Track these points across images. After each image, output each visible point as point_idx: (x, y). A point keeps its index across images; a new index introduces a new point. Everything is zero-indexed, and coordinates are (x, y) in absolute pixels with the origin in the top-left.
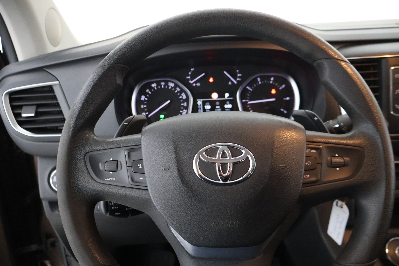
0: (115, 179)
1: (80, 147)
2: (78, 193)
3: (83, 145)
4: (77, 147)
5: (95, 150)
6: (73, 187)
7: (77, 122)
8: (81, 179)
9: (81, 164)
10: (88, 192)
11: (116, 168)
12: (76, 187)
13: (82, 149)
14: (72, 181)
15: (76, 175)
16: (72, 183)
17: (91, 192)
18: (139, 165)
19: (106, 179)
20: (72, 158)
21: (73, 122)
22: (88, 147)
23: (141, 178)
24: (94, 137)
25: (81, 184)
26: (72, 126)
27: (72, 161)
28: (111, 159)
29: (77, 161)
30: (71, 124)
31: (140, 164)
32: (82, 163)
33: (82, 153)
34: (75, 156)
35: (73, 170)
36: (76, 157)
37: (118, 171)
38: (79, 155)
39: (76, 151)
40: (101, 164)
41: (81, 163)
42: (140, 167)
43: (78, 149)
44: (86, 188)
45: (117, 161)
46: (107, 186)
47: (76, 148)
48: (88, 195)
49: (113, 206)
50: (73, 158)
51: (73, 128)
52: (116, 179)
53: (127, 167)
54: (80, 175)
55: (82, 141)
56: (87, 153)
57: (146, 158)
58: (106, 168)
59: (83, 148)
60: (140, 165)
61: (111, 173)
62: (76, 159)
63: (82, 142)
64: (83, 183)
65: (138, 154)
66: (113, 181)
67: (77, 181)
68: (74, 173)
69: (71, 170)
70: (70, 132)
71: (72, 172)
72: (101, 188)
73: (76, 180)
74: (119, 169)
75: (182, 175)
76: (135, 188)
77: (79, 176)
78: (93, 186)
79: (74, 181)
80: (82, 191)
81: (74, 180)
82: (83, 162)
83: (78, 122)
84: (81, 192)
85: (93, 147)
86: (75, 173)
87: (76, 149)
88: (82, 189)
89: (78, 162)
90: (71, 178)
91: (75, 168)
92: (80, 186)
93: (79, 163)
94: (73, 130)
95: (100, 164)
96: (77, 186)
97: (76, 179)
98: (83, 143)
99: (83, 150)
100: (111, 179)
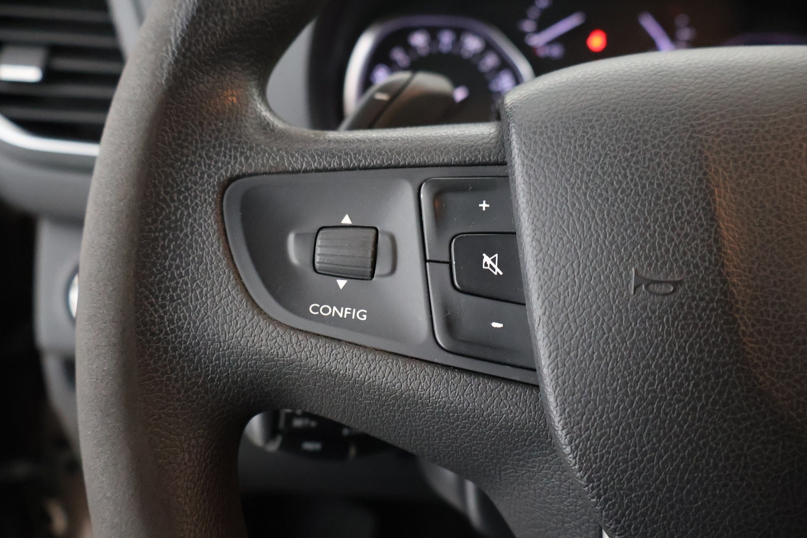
0: (361, 315)
1: (202, 148)
2: (178, 363)
3: (217, 139)
4: (187, 147)
5: (271, 167)
6: (153, 334)
7: (199, 24)
8: (197, 300)
9: (200, 225)
10: (224, 365)
11: (369, 263)
12: (167, 334)
13: (211, 158)
14: (152, 305)
15: (173, 278)
16: (151, 315)
17: (238, 367)
18: (487, 259)
19: (315, 309)
20: (162, 193)
21: (179, 21)
22: (242, 153)
23: (495, 325)
24: (266, 114)
25: (195, 323)
26: (173, 40)
27: (162, 209)
28: (346, 220)
29: (182, 214)
30: (172, 30)
31: (496, 255)
32: (205, 221)
33: (210, 176)
34: (178, 185)
35: (159, 250)
36: (180, 193)
37: (374, 279)
38: (196, 183)
39: (184, 164)
40: (298, 236)
41: (201, 221)
42: (495, 266)
43: (194, 153)
44: (217, 345)
45: (374, 231)
46: (321, 342)
47: (185, 151)
48: (220, 380)
49: (298, 417)
50: (167, 193)
51: (178, 48)
52: (365, 316)
53: (426, 261)
54: (194, 280)
55: (217, 119)
56: (231, 180)
57: (539, 225)
58: (317, 259)
59: (218, 154)
60: (494, 260)
61: (342, 283)
62: (178, 198)
63: (215, 125)
64: (202, 320)
65: (484, 205)
66: (349, 323)
67: (174, 304)
68: (164, 268)
69: (154, 249)
70: (165, 66)
71: (158, 259)
72: (290, 350)
73: (172, 300)
74: (382, 267)
75: (747, 327)
76: (462, 370)
77: (187, 284)
78: (251, 339)
79: (163, 306)
80: (195, 355)
81: (164, 298)
82: (212, 221)
83: (206, 24)
84: (192, 361)
85: (264, 155)
86: (171, 266)
87: (182, 155)
88: (196, 349)
89: (189, 216)
90: (150, 291)
91: (170, 241)
92: (188, 330)
93: (195, 220)
94: (177, 61)
95: (291, 238)
96: (173, 331)
97: (172, 296)
98: (219, 131)
99: (216, 162)
100: (341, 315)
